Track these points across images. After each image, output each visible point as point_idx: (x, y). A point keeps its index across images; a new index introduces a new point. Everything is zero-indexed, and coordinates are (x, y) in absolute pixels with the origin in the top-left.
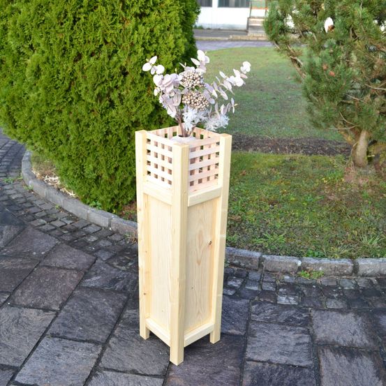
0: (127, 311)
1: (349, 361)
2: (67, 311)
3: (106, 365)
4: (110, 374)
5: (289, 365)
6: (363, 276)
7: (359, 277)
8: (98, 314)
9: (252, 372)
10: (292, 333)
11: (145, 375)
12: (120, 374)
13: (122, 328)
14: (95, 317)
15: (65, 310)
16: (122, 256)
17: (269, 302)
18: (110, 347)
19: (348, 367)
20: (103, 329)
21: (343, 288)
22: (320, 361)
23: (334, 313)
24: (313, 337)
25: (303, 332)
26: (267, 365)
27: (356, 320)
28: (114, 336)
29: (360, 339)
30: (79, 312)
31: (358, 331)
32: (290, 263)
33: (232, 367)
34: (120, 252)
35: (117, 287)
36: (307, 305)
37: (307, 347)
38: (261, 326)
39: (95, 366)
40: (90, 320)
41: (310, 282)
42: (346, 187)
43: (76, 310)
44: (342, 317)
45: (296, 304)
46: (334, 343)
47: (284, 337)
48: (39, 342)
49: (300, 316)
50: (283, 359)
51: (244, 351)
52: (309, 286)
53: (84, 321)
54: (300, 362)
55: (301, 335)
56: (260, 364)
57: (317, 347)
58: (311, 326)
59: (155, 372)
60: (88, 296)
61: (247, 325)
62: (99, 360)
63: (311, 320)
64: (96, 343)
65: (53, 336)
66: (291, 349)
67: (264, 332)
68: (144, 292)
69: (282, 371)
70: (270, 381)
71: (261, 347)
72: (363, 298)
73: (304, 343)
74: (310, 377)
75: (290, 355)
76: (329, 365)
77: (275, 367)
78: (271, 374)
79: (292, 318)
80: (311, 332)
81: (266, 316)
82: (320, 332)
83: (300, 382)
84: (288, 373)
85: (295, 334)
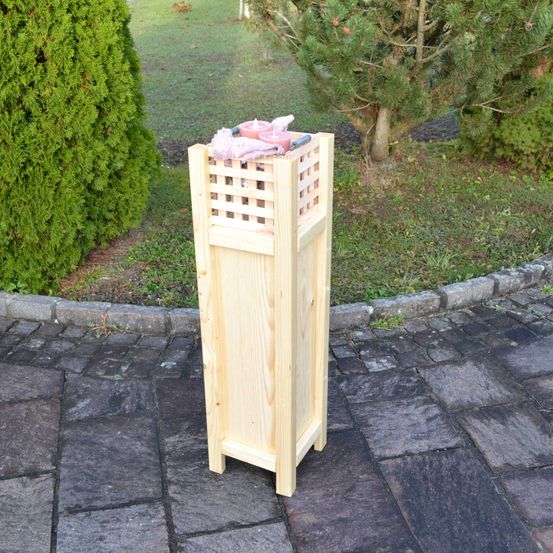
0: (167, 440)
1: (503, 424)
2: (71, 467)
3: (187, 529)
4: (200, 540)
5: (435, 451)
6: (453, 309)
7: (449, 312)
8: (124, 457)
9: (396, 473)
10: (412, 407)
11: (253, 525)
12: (216, 535)
13: (174, 467)
14: (122, 463)
15: (66, 466)
16: (103, 359)
17: (357, 374)
18: (174, 500)
19: (506, 431)
20: (145, 476)
21: (437, 331)
22: (469, 435)
23: (448, 366)
24: (441, 404)
25: (425, 402)
26: (409, 459)
27: (479, 369)
28: (170, 482)
29: (498, 392)
30: (92, 463)
31: (490, 382)
32: (358, 313)
33: (365, 476)
34: (94, 354)
35: (127, 407)
36: (409, 365)
37: (443, 419)
38: (368, 408)
39: (170, 537)
40: (117, 469)
41: (393, 333)
42: (368, 193)
43: (83, 461)
44: (461, 370)
45: (394, 366)
46: (471, 405)
47: (407, 415)
48: (54, 527)
49: (409, 381)
50: (423, 445)
51: (368, 449)
52: (394, 338)
53: (108, 475)
54: (446, 442)
55: (426, 407)
56: (399, 461)
57: (455, 416)
58: (431, 390)
59: (265, 516)
60: (90, 434)
61: (349, 412)
62: (170, 527)
63: (426, 384)
64: (149, 501)
65: (72, 511)
66: (424, 428)
67: (377, 416)
68: (215, 402)
69: (431, 462)
70: (425, 478)
71: (385, 436)
72: (469, 338)
73: (435, 417)
74: (469, 458)
75: (428, 437)
76: (483, 436)
77: (420, 458)
78: (421, 470)
79: (400, 387)
80: (436, 399)
81: (366, 394)
82: (447, 396)
83: (462, 468)
84: (440, 461)
85: (417, 407)
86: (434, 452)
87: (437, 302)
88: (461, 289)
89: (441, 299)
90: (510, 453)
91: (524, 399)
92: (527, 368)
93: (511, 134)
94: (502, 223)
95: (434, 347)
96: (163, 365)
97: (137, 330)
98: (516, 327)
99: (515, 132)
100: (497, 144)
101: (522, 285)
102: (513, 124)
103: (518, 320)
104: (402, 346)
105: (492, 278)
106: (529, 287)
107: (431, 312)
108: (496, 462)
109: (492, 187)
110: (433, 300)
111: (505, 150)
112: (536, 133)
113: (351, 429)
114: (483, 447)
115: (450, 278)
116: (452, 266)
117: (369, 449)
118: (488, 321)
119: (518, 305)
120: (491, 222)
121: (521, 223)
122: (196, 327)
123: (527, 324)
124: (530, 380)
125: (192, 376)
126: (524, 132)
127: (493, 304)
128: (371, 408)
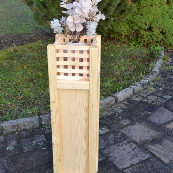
6: (120, 103)
19: (164, 148)
21: (118, 113)
22: (151, 152)
23: (130, 126)
24: (135, 142)
25: (128, 143)
26: (134, 167)
27: (142, 125)
29: (154, 133)
31: (149, 130)
36: (114, 129)
38: (107, 150)
44: (135, 127)
45: (109, 130)
46: (146, 140)
47: (124, 149)
49: (118, 135)
50: (136, 160)
54: (144, 157)
55: (129, 144)
56: (130, 169)
57: (142, 146)
58: (128, 137)
63: (125, 135)
66: (133, 153)
67: (112, 152)
68: (58, 159)
69: (143, 166)
71: (120, 160)
72: (131, 113)
73: (135, 148)
74: (156, 161)
75: (137, 157)
76: (157, 151)
77: (138, 166)
78: (141, 170)
79: (115, 138)
80: (132, 141)
81: (103, 144)
82: (135, 138)
83: (155, 166)
84: (146, 165)
85: (126, 145)
86: (141, 162)
87: (114, 101)
88: (122, 94)
89: (115, 99)
90: (169, 156)
91: (164, 134)
92: (159, 121)
93: (117, 28)
94: (122, 65)
95: (120, 120)
96: (7, 149)
98: (147, 106)
99: (119, 27)
100: (111, 33)
101: (142, 89)
102: (118, 23)
103: (146, 103)
104: (107, 122)
105: (131, 87)
106: (144, 89)
107: (112, 105)
108: (167, 161)
109: (112, 51)
110: (113, 100)
111: (114, 35)
112: (128, 27)
113: (105, 160)
114: (159, 156)
115: (113, 90)
116: (112, 85)
117: (116, 167)
118: (136, 105)
119: (144, 97)
120: (118, 65)
121: (130, 64)
122: (16, 129)
123: (150, 104)
124: (163, 126)
125: (24, 151)
126: (123, 26)
127: (134, 98)
128: (109, 150)
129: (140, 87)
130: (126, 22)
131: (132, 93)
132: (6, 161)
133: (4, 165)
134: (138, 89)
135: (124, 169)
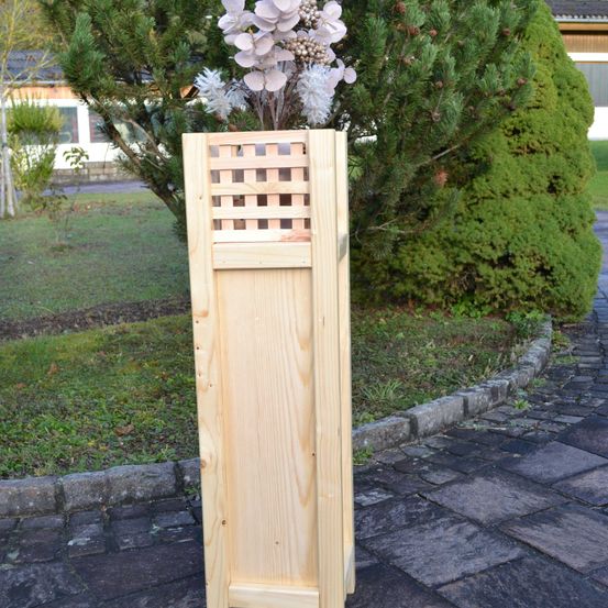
1: (558, 527)
5: (497, 566)
6: (425, 435)
7: (421, 440)
9: (466, 597)
10: (440, 530)
19: (567, 532)
21: (419, 457)
22: (528, 544)
23: (455, 486)
24: (473, 521)
25: (453, 523)
26: (471, 579)
27: (495, 482)
29: (532, 499)
31: (516, 492)
35: (40, 596)
36: (408, 493)
37: (485, 535)
38: (384, 541)
44: (473, 487)
45: (391, 496)
46: (510, 517)
47: (439, 539)
49: (420, 507)
50: (480, 563)
51: (412, 580)
54: (504, 555)
55: (457, 526)
56: (461, 584)
57: (498, 529)
58: (451, 511)
63: (441, 506)
66: (469, 547)
68: (220, 519)
69: (501, 577)
70: (505, 594)
71: (427, 564)
72: (461, 458)
73: (475, 534)
74: (542, 565)
75: (481, 555)
76: (544, 541)
77: (485, 576)
78: (494, 587)
79: (411, 514)
80: (463, 518)
81: (373, 527)
82: (475, 513)
83: (542, 576)
84: (511, 575)
85: (446, 529)
87: (406, 426)
89: (410, 423)
92: (548, 473)
94: (431, 355)
95: (425, 472)
96: (71, 543)
97: (11, 513)
98: (508, 441)
99: (417, 257)
100: (396, 278)
101: (490, 404)
103: (506, 434)
105: (459, 396)
106: (498, 406)
107: (403, 441)
108: (578, 563)
109: (400, 327)
110: (402, 424)
111: (405, 284)
112: (441, 256)
113: (376, 565)
114: (552, 552)
116: (401, 396)
117: (415, 580)
118: (473, 441)
119: (498, 423)
120: (418, 356)
121: (453, 353)
122: (102, 494)
123: (518, 437)
124: (559, 483)
125: (122, 548)
126: (428, 256)
127: (469, 425)
128: (389, 540)
129: (486, 397)
130: (437, 243)
131: (462, 412)
132: (61, 570)
133: (53, 581)
134: (478, 401)
135: (441, 585)
